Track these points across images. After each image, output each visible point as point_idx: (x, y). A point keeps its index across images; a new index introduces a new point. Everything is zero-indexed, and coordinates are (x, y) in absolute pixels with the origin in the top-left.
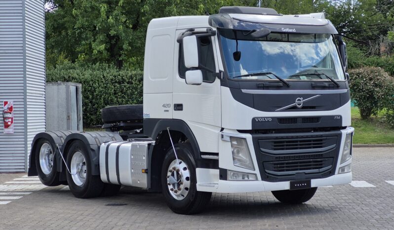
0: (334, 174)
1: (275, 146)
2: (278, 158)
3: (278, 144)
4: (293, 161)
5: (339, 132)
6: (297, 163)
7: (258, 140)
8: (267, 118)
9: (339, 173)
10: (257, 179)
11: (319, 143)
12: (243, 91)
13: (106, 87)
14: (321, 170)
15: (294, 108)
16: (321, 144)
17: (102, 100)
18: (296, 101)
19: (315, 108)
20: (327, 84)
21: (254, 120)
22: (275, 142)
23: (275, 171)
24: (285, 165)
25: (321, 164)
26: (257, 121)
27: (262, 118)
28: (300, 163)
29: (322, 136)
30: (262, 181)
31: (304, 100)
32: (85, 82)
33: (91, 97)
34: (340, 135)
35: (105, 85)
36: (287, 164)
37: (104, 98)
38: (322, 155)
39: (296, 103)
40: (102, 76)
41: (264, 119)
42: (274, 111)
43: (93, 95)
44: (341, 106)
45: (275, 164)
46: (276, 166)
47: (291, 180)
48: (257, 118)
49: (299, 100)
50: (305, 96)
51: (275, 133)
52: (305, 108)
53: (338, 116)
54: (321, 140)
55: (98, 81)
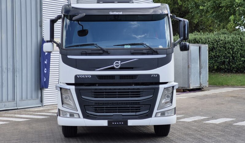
0: (151, 117)
1: (95, 95)
2: (97, 103)
4: (111, 106)
5: (156, 86)
6: (116, 107)
7: (80, 90)
8: (87, 75)
9: (156, 116)
10: (79, 117)
11: (137, 93)
12: (69, 57)
13: (242, 46)
14: (138, 113)
15: (113, 69)
16: (139, 94)
17: (239, 55)
18: (114, 64)
19: (133, 69)
20: (144, 51)
21: (76, 77)
23: (95, 112)
24: (105, 109)
25: (140, 109)
26: (78, 77)
27: (83, 75)
28: (119, 107)
29: (138, 89)
30: (83, 119)
31: (121, 63)
32: (228, 42)
33: (231, 52)
34: (158, 89)
35: (241, 45)
36: (106, 108)
37: (241, 54)
38: (139, 102)
39: (114, 65)
40: (239, 39)
41: (85, 76)
42: (94, 70)
43: (233, 51)
44: (158, 67)
47: (109, 119)
48: (79, 75)
49: (117, 63)
50: (122, 60)
51: (98, 86)
52: (122, 68)
54: (139, 92)
55: (237, 42)
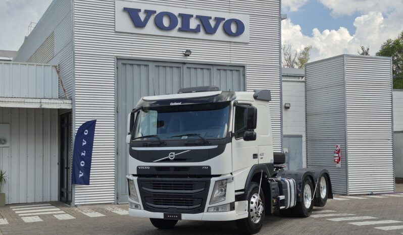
0: (203, 212)
1: (154, 187)
2: (155, 195)
3: (156, 186)
4: (167, 198)
5: (207, 179)
7: (141, 181)
8: (146, 166)
9: (207, 211)
11: (189, 186)
12: (133, 148)
14: (190, 207)
15: (168, 160)
18: (169, 155)
19: (186, 160)
20: (197, 142)
21: (138, 168)
22: (154, 184)
25: (192, 203)
26: (140, 168)
27: (143, 167)
30: (143, 210)
31: (176, 155)
34: (208, 183)
39: (169, 157)
42: (152, 162)
45: (154, 199)
46: (155, 201)
47: (165, 212)
48: (140, 166)
49: (172, 154)
50: (176, 151)
51: (159, 177)
52: (176, 160)
53: (206, 166)
